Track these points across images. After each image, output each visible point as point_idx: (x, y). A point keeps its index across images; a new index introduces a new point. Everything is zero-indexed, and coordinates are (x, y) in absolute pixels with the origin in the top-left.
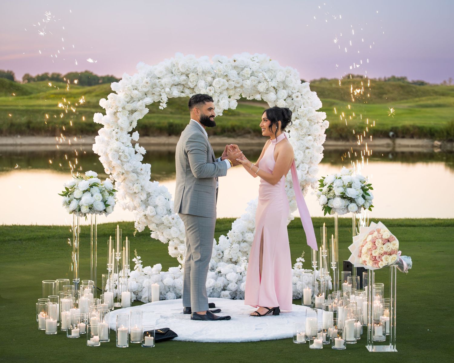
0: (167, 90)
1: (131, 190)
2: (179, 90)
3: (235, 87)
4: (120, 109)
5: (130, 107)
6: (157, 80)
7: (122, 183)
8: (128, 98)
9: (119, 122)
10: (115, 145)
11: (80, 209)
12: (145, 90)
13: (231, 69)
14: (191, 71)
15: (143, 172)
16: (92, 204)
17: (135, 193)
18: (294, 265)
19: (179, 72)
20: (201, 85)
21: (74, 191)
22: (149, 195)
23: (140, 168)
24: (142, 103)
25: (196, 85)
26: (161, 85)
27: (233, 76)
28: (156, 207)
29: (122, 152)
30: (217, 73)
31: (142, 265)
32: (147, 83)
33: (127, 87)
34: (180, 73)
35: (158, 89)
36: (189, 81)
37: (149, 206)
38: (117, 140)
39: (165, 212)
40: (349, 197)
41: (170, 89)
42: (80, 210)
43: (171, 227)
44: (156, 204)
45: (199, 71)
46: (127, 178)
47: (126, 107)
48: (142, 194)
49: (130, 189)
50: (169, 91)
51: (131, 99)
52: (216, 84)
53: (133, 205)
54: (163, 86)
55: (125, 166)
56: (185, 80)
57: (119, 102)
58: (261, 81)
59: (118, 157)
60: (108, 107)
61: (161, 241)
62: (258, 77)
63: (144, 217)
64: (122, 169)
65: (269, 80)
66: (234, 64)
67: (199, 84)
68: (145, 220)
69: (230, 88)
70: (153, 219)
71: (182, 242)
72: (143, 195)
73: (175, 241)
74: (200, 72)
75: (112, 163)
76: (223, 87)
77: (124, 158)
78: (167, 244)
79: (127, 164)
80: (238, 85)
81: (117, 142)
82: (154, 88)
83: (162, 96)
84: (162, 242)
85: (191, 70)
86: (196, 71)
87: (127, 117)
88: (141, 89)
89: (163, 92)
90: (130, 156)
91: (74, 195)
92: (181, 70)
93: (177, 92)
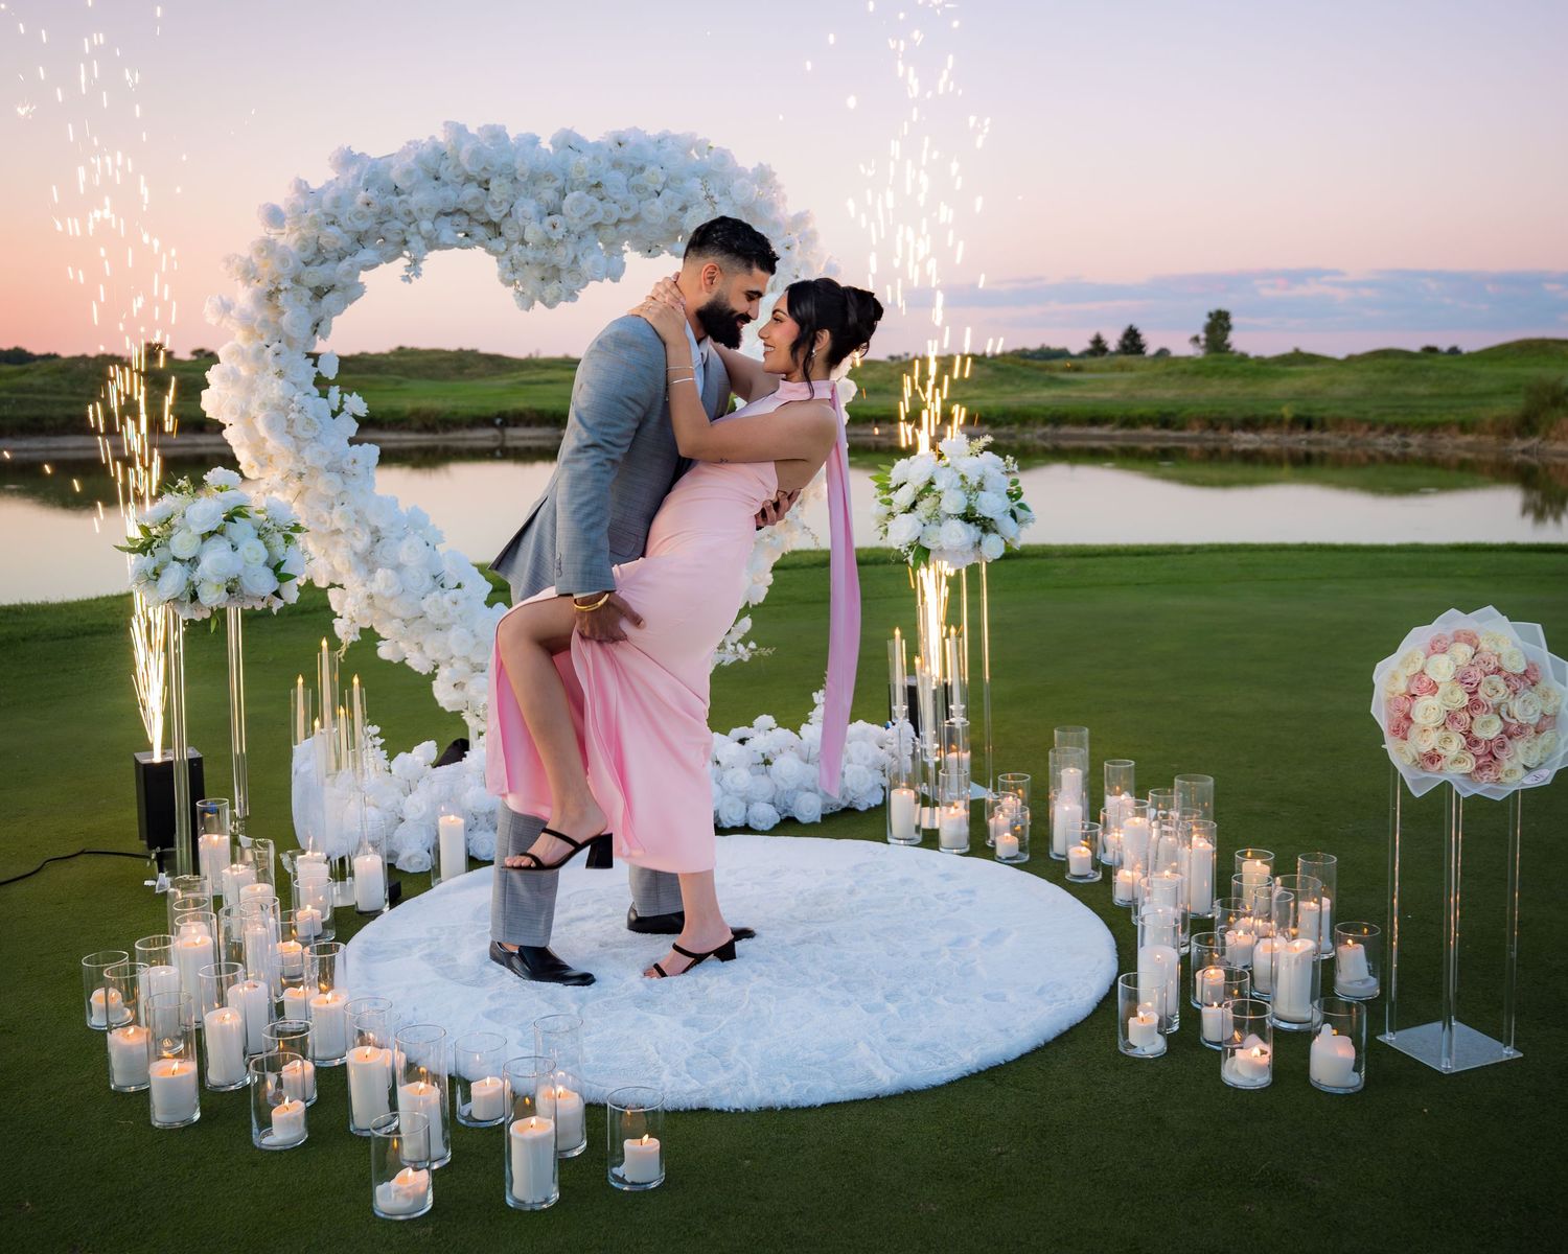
0: (426, 226)
1: (325, 522)
2: (458, 228)
3: (619, 221)
4: (286, 284)
5: (317, 275)
6: (391, 197)
7: (294, 504)
8: (308, 253)
9: (285, 320)
10: (276, 389)
11: (196, 594)
12: (362, 226)
13: (607, 169)
14: (496, 172)
15: (359, 469)
16: (239, 576)
17: (338, 532)
18: (809, 714)
19: (457, 177)
20: (524, 211)
21: (170, 537)
22: (377, 536)
23: (350, 458)
24: (350, 265)
25: (509, 214)
26: (405, 214)
27: (616, 187)
28: (398, 568)
29: (299, 412)
30: (573, 177)
31: (385, 752)
32: (368, 204)
33: (310, 214)
34: (461, 179)
35: (398, 225)
36: (490, 199)
37: (379, 570)
38: (280, 374)
39: (428, 582)
40: (984, 518)
41: (433, 223)
42: (194, 597)
43: (449, 626)
44: (401, 560)
45: (519, 172)
46: (307, 489)
47: (304, 276)
48: (355, 535)
49: (321, 520)
50: (430, 231)
51: (315, 254)
52: (572, 210)
53: (329, 568)
54: (415, 214)
55: (307, 455)
56: (476, 199)
57: (284, 261)
58: (688, 204)
59: (285, 424)
60: (252, 275)
61: (413, 667)
62: (679, 192)
63: (367, 601)
64: (298, 462)
65: (717, 198)
66: (617, 153)
67: (520, 210)
68: (368, 612)
69: (606, 223)
70: (392, 607)
71: (478, 669)
72: (359, 536)
73: (456, 666)
74: (522, 175)
75: (268, 444)
76: (590, 218)
77: (304, 430)
78: (433, 676)
79: (312, 447)
80: (628, 215)
81: (281, 382)
82: (382, 223)
83: (409, 245)
84: (417, 670)
85: (496, 168)
86: (512, 171)
87: (309, 307)
88: (349, 222)
89: (412, 234)
90: (321, 423)
91: (172, 548)
92: (467, 167)
93: (451, 233)
